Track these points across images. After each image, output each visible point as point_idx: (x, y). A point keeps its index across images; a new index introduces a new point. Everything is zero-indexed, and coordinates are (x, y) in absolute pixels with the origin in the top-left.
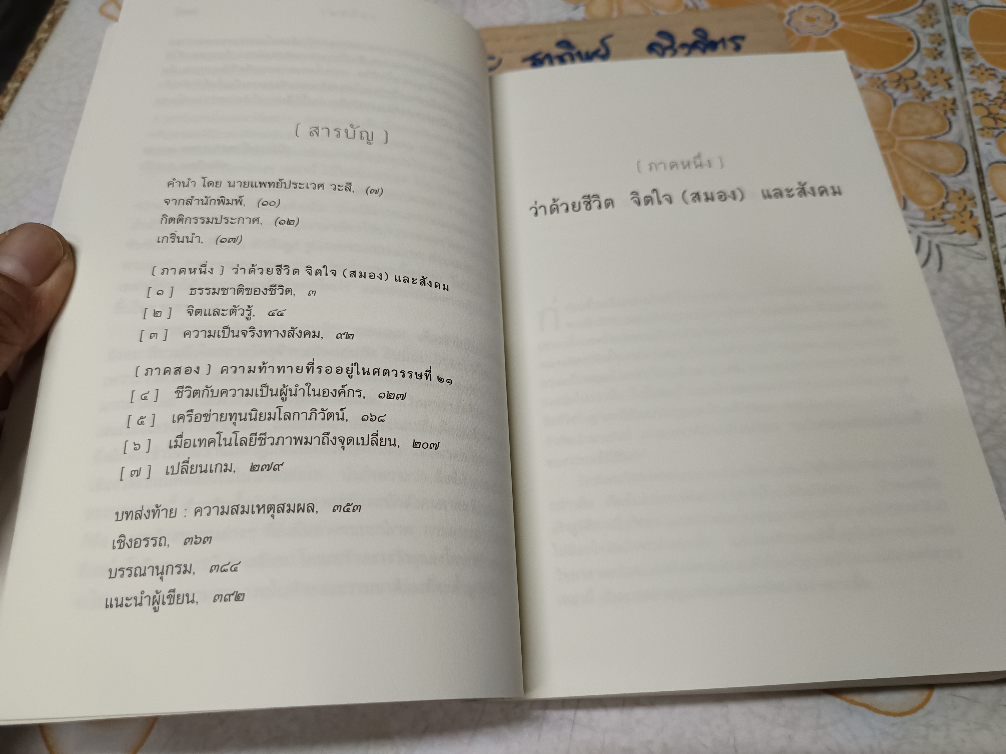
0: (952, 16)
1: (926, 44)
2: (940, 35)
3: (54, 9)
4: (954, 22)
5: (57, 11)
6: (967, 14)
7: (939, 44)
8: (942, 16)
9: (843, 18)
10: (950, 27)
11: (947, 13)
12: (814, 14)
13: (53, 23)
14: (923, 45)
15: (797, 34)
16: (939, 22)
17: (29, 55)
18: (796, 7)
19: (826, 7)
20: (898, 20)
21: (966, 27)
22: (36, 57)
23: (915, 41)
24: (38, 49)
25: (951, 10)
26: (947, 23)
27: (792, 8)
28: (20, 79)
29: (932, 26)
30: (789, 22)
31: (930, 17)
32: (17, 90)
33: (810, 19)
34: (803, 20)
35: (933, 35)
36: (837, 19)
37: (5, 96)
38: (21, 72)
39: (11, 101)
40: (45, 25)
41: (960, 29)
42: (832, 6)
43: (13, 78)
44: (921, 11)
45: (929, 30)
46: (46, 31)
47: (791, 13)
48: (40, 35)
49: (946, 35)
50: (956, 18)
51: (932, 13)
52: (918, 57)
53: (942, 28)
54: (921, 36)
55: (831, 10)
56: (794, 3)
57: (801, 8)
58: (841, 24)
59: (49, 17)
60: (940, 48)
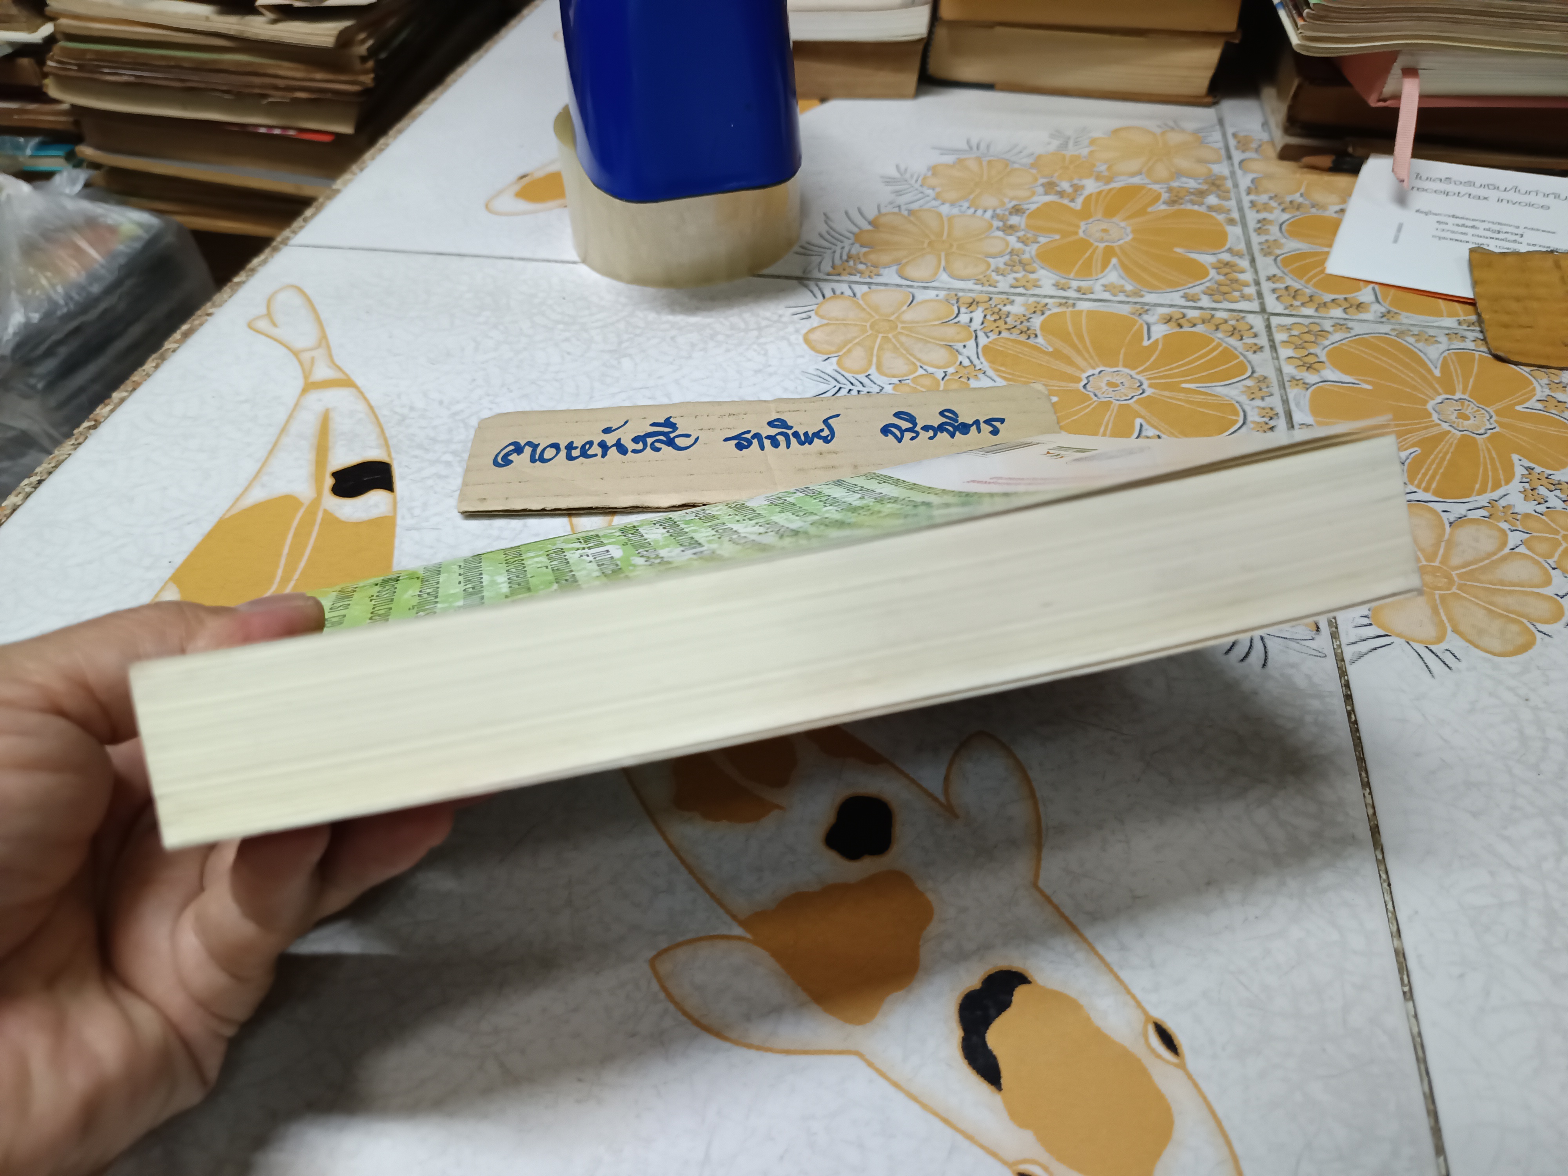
0: (1288, 390)
1: (1254, 417)
2: (1272, 409)
3: (194, 320)
4: (1291, 396)
5: (197, 322)
6: (1307, 389)
7: (1271, 418)
8: (1275, 389)
9: (1151, 386)
10: (1285, 402)
11: (1282, 386)
12: (1117, 379)
13: (186, 335)
14: (1250, 418)
15: (1095, 399)
16: (1271, 395)
17: (149, 365)
18: (1097, 371)
19: (1133, 373)
20: (1220, 390)
21: (1305, 402)
22: (157, 367)
23: (1242, 414)
24: (163, 358)
25: (1287, 384)
26: (1282, 397)
27: (1090, 372)
28: (130, 389)
29: (1263, 399)
30: (1085, 386)
31: (1260, 389)
32: (122, 400)
33: (1110, 384)
34: (1103, 385)
35: (1263, 408)
36: (1145, 386)
37: (106, 405)
38: (134, 382)
39: (112, 411)
40: (177, 335)
41: (1297, 404)
42: (1139, 373)
43: (122, 387)
44: (1249, 383)
45: (1258, 403)
46: (175, 342)
47: (1088, 377)
48: (168, 345)
49: (1280, 409)
50: (1293, 393)
51: (1263, 386)
52: (1244, 429)
53: (1275, 402)
54: (1248, 409)
55: (1138, 377)
56: (1094, 368)
57: (1100, 372)
58: (1149, 392)
59: (185, 327)
60: (1272, 423)
